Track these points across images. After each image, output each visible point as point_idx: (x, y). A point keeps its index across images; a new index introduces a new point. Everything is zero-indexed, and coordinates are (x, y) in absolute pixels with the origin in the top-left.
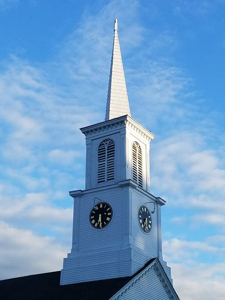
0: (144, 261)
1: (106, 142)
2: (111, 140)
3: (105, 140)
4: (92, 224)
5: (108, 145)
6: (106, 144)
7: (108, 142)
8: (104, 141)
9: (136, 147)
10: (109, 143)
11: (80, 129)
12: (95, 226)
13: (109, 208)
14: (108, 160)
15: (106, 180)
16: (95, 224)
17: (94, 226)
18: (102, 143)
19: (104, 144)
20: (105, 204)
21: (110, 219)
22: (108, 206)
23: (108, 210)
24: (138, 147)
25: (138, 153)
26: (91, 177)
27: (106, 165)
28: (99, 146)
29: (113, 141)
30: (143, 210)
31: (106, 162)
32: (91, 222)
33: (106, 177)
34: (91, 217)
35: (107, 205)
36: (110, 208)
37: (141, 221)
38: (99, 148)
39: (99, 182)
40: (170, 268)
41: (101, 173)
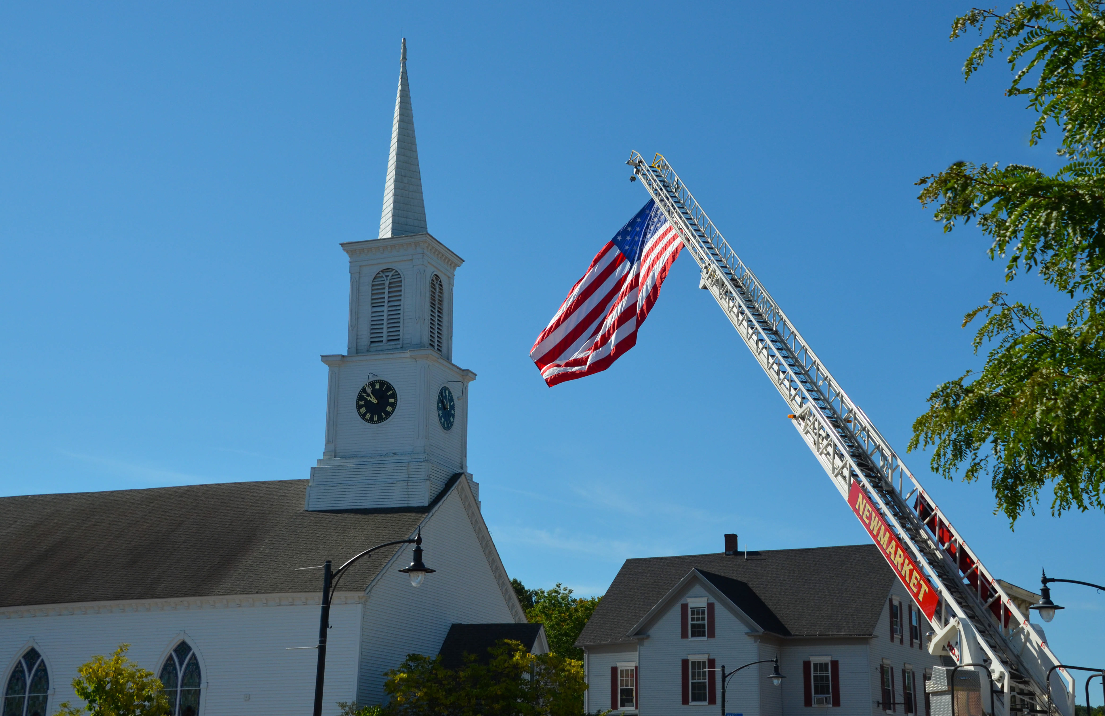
0: (443, 478)
1: (387, 274)
2: (396, 271)
3: (385, 269)
4: (361, 413)
5: (390, 279)
6: (387, 276)
7: (391, 274)
8: (382, 271)
9: (436, 284)
10: (393, 275)
11: (342, 245)
12: (366, 417)
13: (391, 392)
14: (389, 307)
15: (384, 339)
16: (365, 414)
17: (364, 417)
18: (379, 273)
19: (382, 277)
20: (385, 384)
21: (393, 410)
22: (390, 387)
23: (389, 394)
24: (439, 282)
25: (437, 294)
26: (357, 331)
27: (385, 314)
28: (374, 279)
29: (399, 274)
30: (444, 395)
31: (385, 309)
32: (359, 410)
33: (385, 335)
34: (358, 402)
35: (387, 385)
36: (393, 391)
37: (440, 412)
38: (373, 282)
39: (372, 342)
40: (478, 484)
41: (375, 326)
